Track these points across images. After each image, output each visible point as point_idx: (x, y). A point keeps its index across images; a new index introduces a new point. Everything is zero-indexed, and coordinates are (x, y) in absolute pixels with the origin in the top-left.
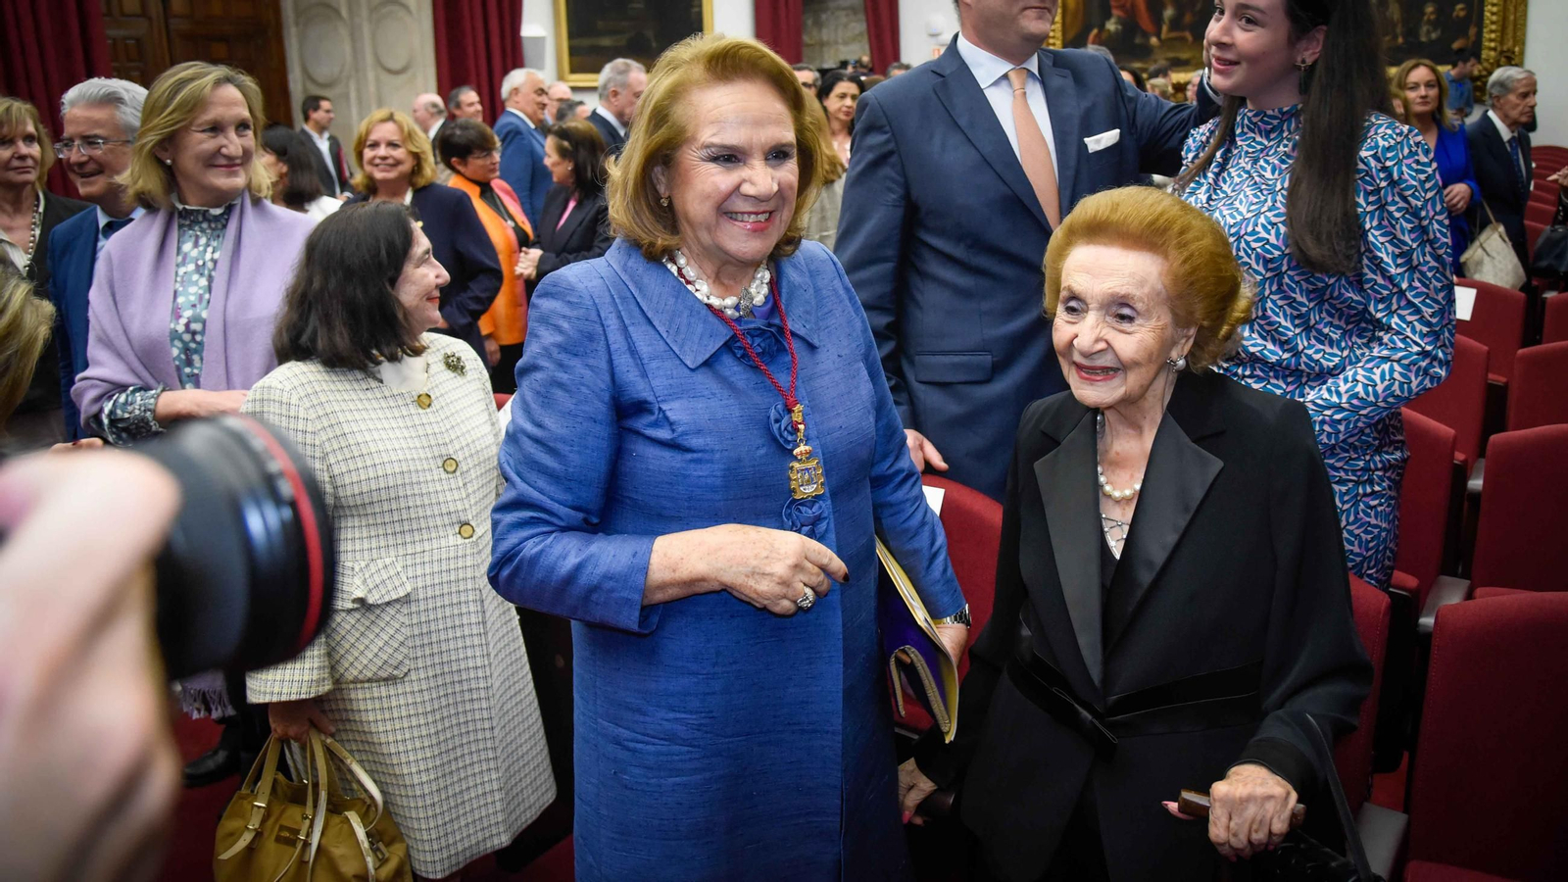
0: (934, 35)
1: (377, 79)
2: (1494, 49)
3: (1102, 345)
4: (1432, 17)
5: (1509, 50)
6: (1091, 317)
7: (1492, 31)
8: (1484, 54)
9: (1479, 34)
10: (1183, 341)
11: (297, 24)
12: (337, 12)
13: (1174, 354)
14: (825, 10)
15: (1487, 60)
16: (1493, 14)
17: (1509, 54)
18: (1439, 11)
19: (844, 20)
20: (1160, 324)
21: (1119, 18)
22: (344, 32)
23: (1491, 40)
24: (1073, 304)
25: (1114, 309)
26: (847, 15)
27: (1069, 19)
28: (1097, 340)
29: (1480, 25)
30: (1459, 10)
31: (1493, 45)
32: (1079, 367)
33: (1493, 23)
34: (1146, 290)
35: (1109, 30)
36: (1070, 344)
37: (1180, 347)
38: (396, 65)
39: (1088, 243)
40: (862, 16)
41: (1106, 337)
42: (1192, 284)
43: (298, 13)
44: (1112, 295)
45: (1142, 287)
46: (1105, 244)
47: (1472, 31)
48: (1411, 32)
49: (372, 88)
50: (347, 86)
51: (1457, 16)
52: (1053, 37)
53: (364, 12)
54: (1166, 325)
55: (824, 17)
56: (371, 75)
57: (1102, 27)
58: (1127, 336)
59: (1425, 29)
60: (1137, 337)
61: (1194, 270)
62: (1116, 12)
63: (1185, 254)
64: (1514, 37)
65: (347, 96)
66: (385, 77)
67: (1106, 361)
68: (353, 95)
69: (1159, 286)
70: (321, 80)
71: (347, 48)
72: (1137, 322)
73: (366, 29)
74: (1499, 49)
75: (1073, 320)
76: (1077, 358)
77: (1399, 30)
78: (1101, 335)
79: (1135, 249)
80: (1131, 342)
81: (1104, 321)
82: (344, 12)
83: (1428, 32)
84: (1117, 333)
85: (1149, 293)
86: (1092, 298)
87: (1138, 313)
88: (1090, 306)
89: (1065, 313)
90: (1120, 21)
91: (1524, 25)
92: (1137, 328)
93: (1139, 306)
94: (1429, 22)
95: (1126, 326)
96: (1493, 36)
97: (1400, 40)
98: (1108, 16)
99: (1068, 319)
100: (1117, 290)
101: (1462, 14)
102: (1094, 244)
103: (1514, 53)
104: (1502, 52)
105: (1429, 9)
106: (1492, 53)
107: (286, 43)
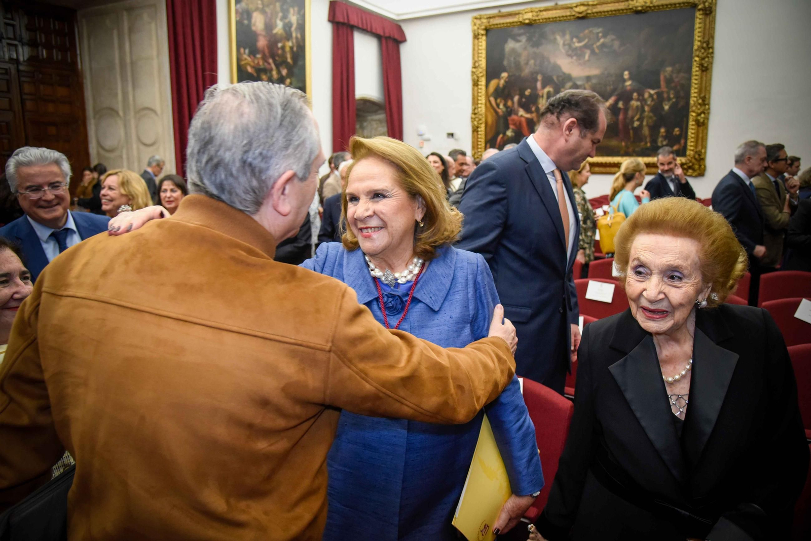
0: (421, 135)
1: (138, 149)
2: (693, 150)
3: (662, 296)
4: (664, 134)
5: (699, 151)
6: (655, 279)
7: (692, 142)
8: (688, 153)
9: (686, 143)
10: (706, 290)
11: (94, 118)
12: (117, 113)
13: (700, 298)
14: (366, 121)
15: (689, 155)
16: (692, 133)
17: (700, 153)
18: (667, 132)
19: (375, 126)
20: (696, 281)
21: (513, 129)
22: (120, 123)
23: (691, 146)
24: (641, 269)
25: (669, 273)
26: (377, 124)
27: (488, 129)
28: (660, 292)
29: (686, 139)
30: (677, 131)
31: (692, 148)
32: (645, 309)
33: (692, 138)
34: (689, 262)
35: (508, 136)
36: (641, 294)
37: (704, 293)
38: (148, 142)
39: (648, 233)
40: (385, 125)
41: (664, 291)
42: (716, 257)
43: (96, 112)
44: (668, 266)
45: (687, 260)
46: (661, 234)
47: (682, 141)
48: (654, 141)
49: (135, 153)
50: (122, 152)
51: (676, 134)
52: (480, 138)
53: (132, 113)
54: (698, 282)
55: (365, 124)
56: (135, 146)
57: (504, 134)
58: (677, 289)
59: (660, 139)
60: (684, 290)
61: (717, 249)
62: (511, 127)
63: (712, 239)
64: (702, 145)
65: (121, 157)
66: (142, 147)
67: (663, 306)
68: (125, 156)
69: (697, 259)
70: (107, 148)
71: (122, 132)
72: (684, 281)
73: (133, 123)
74: (695, 150)
75: (642, 280)
76: (644, 303)
77: (648, 139)
78: (662, 289)
79: (681, 237)
80: (678, 293)
81: (663, 281)
82: (121, 113)
83: (662, 142)
84: (671, 287)
85: (691, 263)
86: (655, 267)
87: (684, 276)
88: (654, 272)
89: (634, 275)
90: (514, 131)
91: (706, 139)
92: (684, 284)
93: (686, 272)
94: (662, 136)
95: (677, 283)
96: (692, 144)
97: (649, 145)
98: (507, 128)
99: (637, 279)
100: (672, 263)
101: (678, 133)
102: (653, 233)
103: (701, 152)
104: (696, 152)
105: (662, 130)
106: (692, 153)
107: (89, 128)
